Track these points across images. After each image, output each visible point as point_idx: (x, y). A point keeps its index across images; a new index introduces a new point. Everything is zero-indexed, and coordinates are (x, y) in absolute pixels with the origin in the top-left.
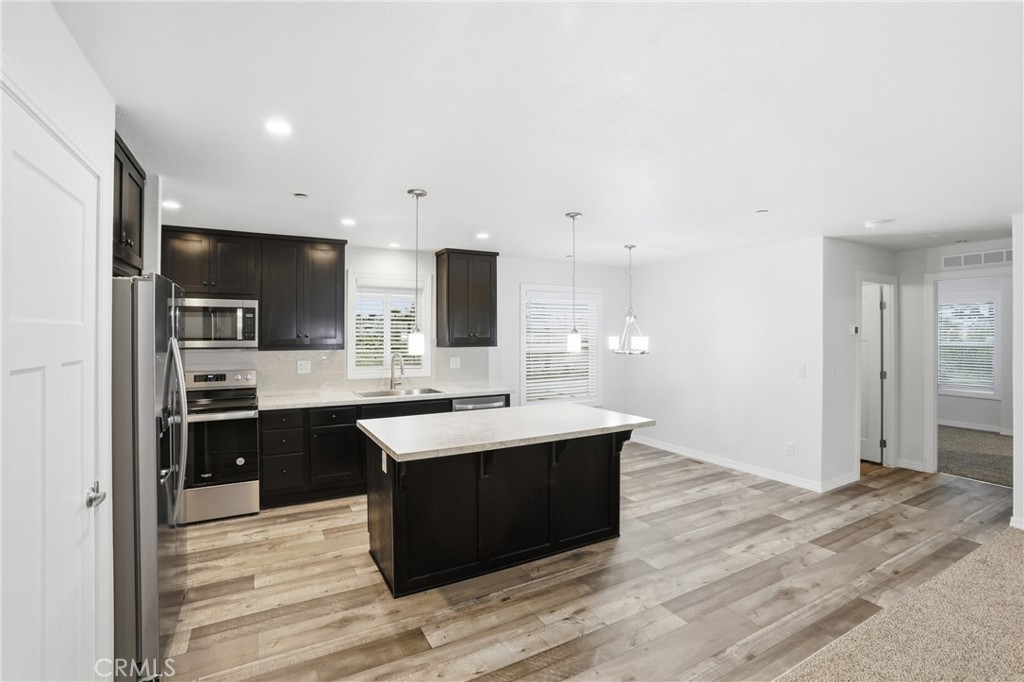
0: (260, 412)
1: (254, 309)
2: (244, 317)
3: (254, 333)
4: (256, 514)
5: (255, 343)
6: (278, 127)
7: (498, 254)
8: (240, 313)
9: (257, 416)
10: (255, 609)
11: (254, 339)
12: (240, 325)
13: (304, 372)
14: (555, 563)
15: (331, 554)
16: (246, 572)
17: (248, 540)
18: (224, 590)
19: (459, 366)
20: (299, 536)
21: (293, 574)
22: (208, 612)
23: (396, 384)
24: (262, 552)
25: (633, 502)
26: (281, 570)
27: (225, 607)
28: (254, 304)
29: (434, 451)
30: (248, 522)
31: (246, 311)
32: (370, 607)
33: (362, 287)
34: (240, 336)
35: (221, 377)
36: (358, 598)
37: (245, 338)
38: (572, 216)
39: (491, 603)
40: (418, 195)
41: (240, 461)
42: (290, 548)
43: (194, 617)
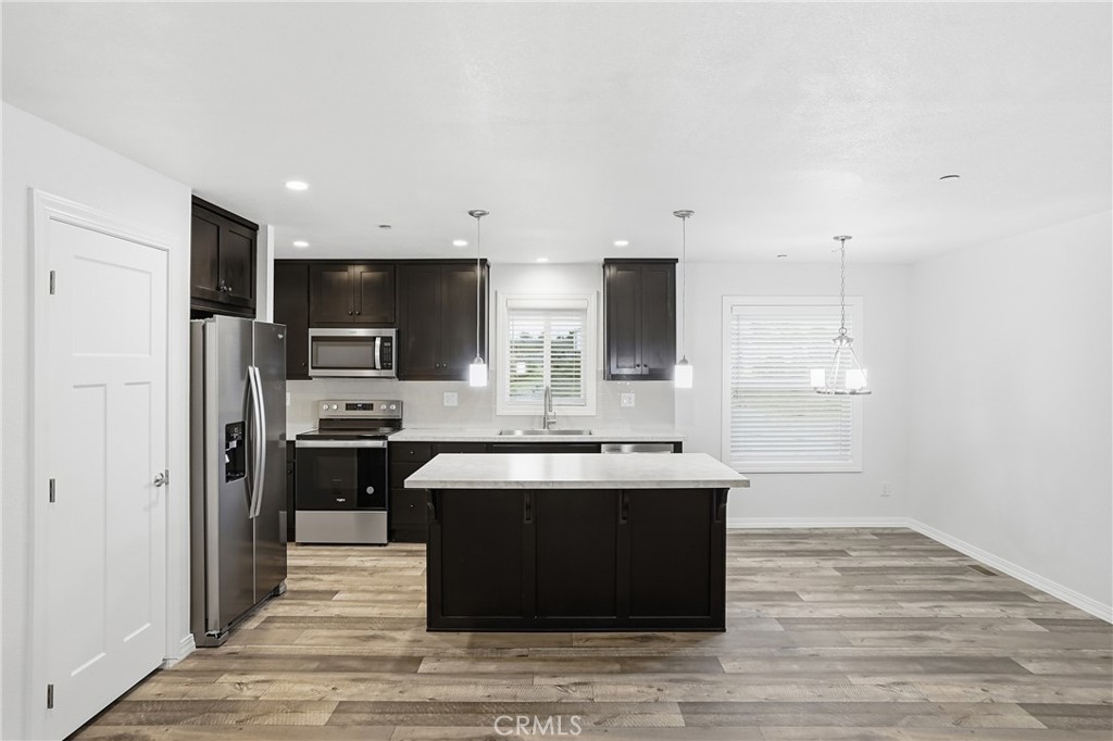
0: (389, 443)
1: (391, 338)
2: (382, 346)
3: (391, 362)
4: (385, 545)
5: (393, 372)
6: (297, 186)
7: (677, 260)
8: (378, 342)
9: (386, 446)
10: (319, 614)
11: (391, 368)
12: (377, 354)
13: (450, 404)
14: (615, 639)
15: (411, 588)
16: (336, 587)
17: (360, 565)
18: (310, 597)
19: (633, 404)
20: (401, 569)
21: (368, 596)
22: (287, 608)
23: (549, 423)
24: (363, 576)
25: (803, 601)
26: (363, 591)
27: (301, 608)
28: (391, 332)
29: (441, 482)
30: (375, 551)
31: (385, 339)
32: (402, 633)
33: (514, 310)
34: (378, 366)
35: (369, 407)
36: (398, 624)
37: (383, 368)
38: (684, 215)
39: (505, 656)
40: (478, 216)
41: (370, 490)
42: (385, 577)
43: (276, 609)
